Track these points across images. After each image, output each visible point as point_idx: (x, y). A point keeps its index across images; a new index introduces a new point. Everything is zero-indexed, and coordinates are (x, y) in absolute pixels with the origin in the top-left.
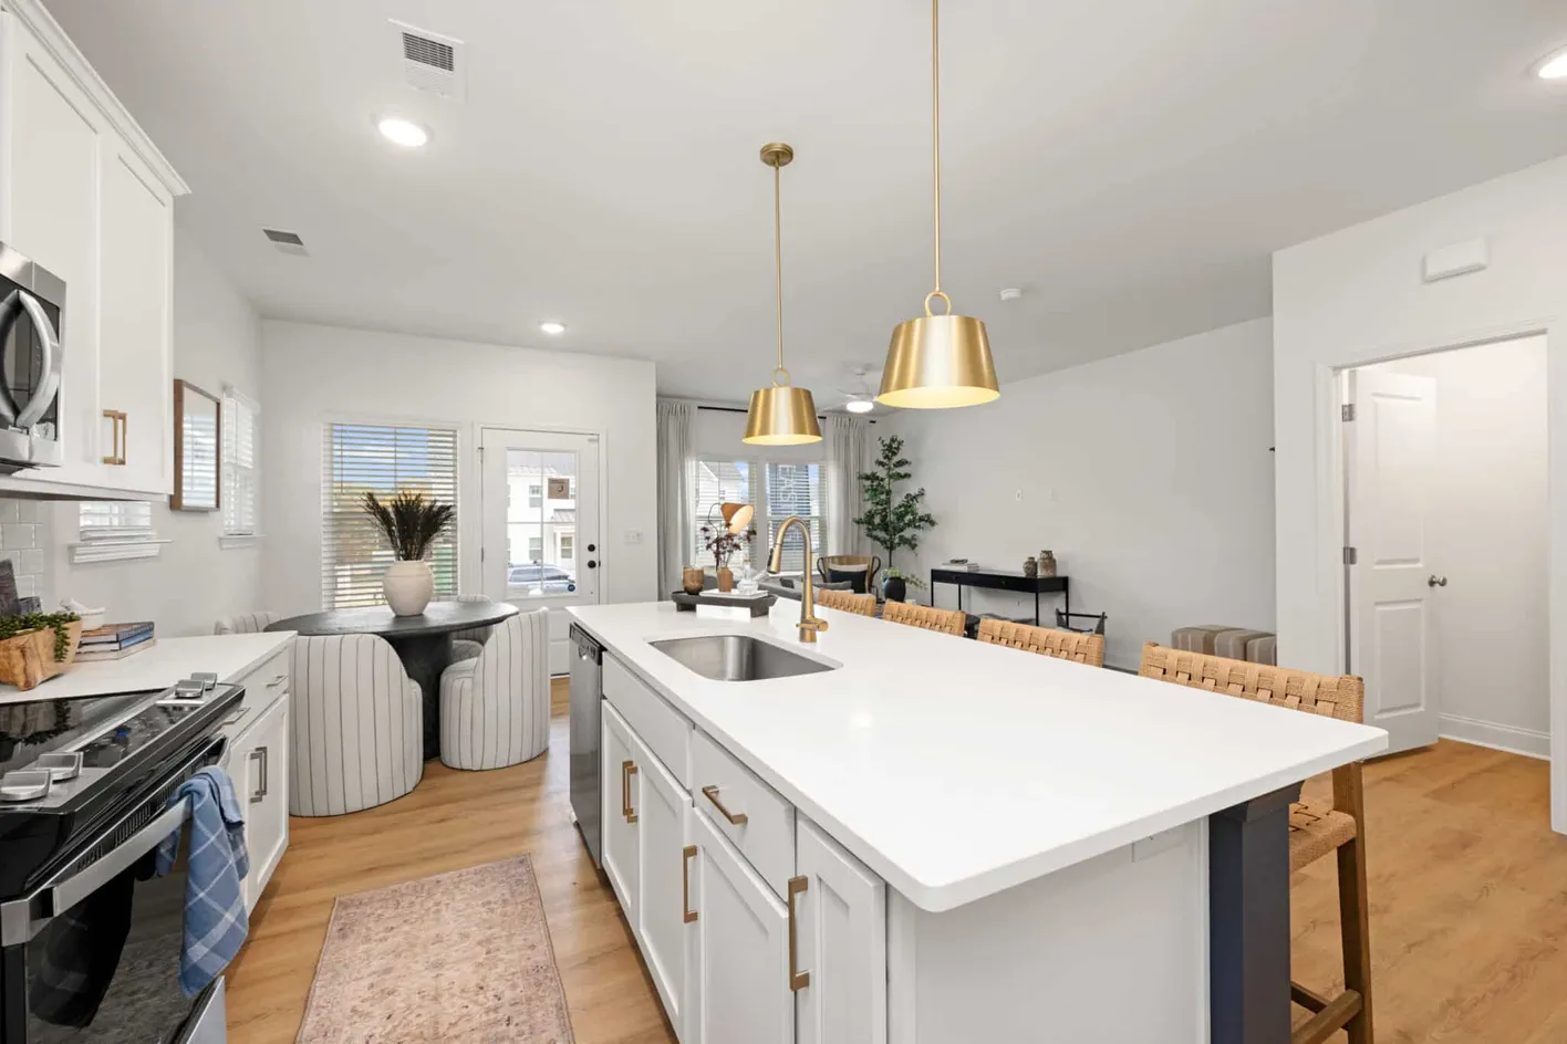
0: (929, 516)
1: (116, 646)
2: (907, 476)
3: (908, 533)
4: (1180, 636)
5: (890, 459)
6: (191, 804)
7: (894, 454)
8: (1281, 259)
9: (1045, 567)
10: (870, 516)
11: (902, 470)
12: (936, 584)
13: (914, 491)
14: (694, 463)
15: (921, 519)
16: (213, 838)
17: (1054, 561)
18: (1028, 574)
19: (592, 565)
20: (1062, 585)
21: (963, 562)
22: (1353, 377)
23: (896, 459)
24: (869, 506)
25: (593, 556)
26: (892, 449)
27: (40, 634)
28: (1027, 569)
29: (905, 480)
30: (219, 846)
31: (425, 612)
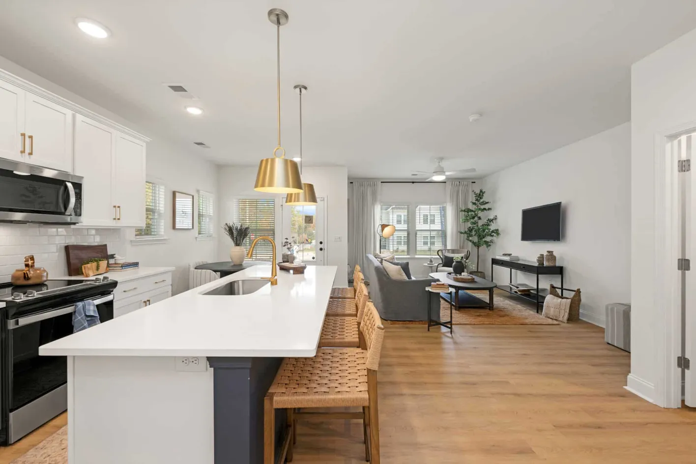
0: (497, 230)
1: (121, 268)
2: (489, 209)
3: (488, 239)
4: (610, 307)
5: (478, 201)
6: (75, 308)
7: (481, 198)
8: (635, 68)
9: (548, 260)
10: (470, 230)
11: (486, 206)
12: (494, 265)
13: (492, 217)
14: (379, 206)
15: (493, 232)
16: (79, 318)
17: (555, 257)
18: (539, 264)
19: (321, 249)
20: (559, 271)
21: (510, 255)
22: (689, 140)
23: (481, 201)
24: (469, 225)
25: (321, 246)
26: (480, 195)
27: (93, 264)
28: (538, 261)
29: (490, 211)
30: (82, 320)
31: (243, 264)
